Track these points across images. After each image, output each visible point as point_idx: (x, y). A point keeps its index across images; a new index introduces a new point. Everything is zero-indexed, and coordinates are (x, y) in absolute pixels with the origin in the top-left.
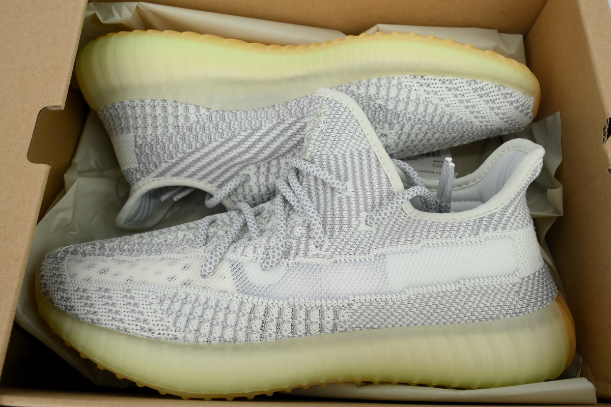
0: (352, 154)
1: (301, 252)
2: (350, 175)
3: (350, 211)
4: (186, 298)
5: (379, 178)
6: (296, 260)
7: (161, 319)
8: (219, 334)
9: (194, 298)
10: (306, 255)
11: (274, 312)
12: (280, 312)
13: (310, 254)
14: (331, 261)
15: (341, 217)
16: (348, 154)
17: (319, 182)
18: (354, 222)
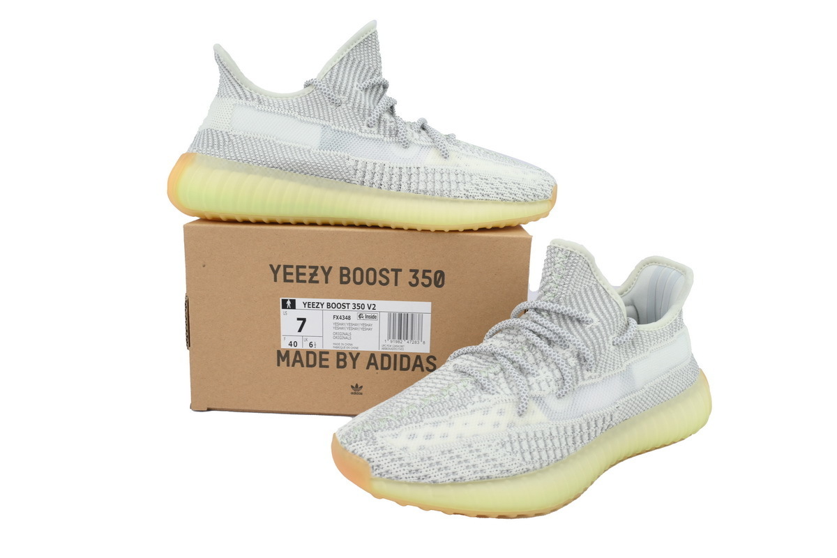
0: (585, 289)
1: (580, 378)
2: (589, 308)
3: (602, 338)
4: (519, 437)
5: (613, 307)
6: (579, 384)
7: (513, 460)
8: (553, 456)
9: (532, 434)
10: (584, 379)
11: (577, 427)
12: (580, 426)
13: (586, 377)
14: (601, 379)
15: (599, 344)
16: (583, 291)
17: (566, 317)
18: (607, 345)
